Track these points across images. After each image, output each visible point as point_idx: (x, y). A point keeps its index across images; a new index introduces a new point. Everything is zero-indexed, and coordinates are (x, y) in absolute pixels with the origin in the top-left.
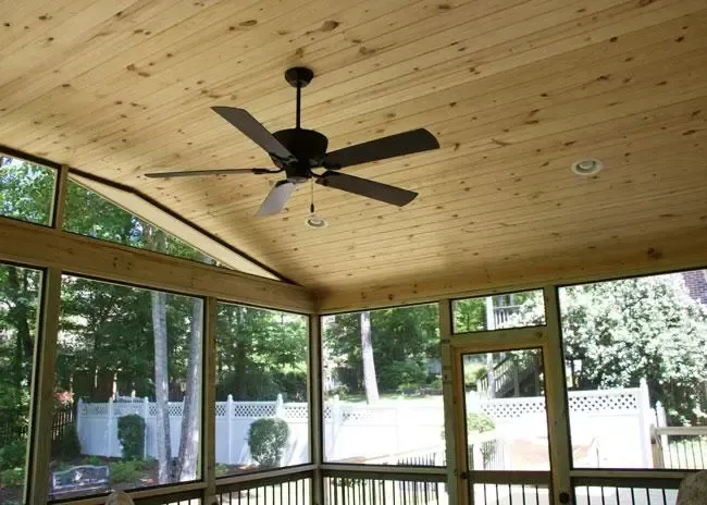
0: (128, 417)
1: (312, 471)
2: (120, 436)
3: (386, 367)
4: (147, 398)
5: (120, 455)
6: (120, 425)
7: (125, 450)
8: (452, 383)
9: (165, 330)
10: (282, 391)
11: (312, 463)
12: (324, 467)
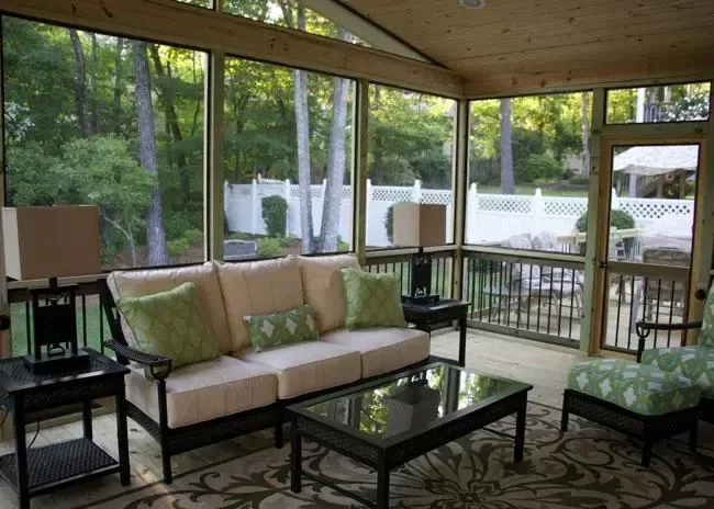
0: (271, 199)
1: (453, 251)
2: (264, 215)
3: (522, 160)
4: (288, 181)
5: (264, 233)
6: (264, 205)
7: (269, 228)
8: (598, 174)
9: (307, 115)
10: (417, 178)
11: (454, 244)
12: (465, 247)
